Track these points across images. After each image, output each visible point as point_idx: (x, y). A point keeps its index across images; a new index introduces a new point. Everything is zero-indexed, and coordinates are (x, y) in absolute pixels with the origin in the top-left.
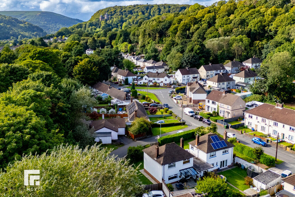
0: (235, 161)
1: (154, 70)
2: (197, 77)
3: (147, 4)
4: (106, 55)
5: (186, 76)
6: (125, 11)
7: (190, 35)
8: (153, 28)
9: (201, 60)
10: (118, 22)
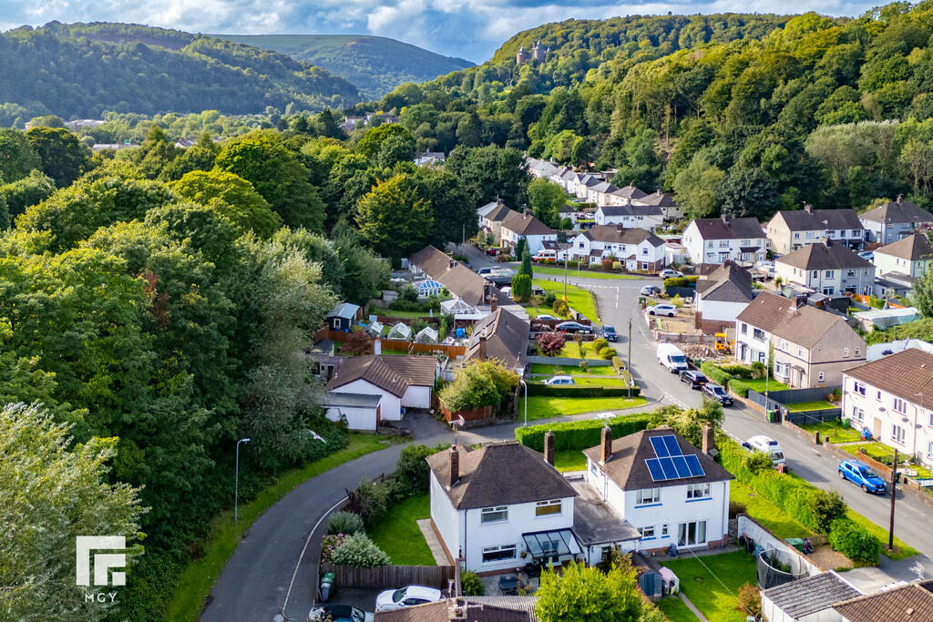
0: (737, 531)
1: (627, 219)
2: (758, 248)
3: (670, 13)
4: (480, 167)
5: (716, 242)
6: (597, 36)
7: (771, 112)
8: (655, 90)
9: (784, 195)
10: (571, 69)
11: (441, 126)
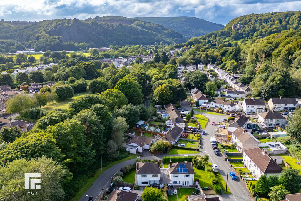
1: (234, 94)
2: (263, 108)
3: (288, 11)
5: (250, 106)
6: (261, 20)
7: (292, 60)
8: (260, 49)
9: (279, 91)
10: (249, 32)
11: (197, 56)
